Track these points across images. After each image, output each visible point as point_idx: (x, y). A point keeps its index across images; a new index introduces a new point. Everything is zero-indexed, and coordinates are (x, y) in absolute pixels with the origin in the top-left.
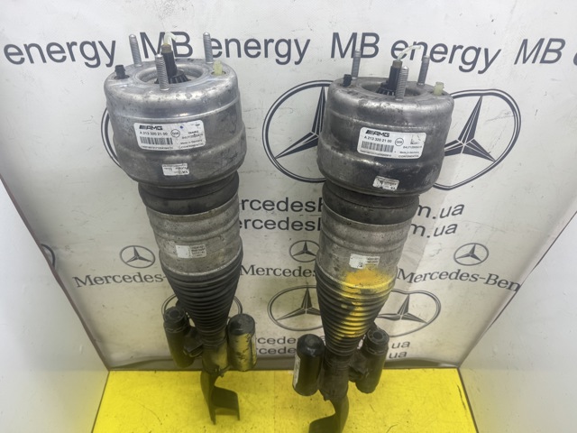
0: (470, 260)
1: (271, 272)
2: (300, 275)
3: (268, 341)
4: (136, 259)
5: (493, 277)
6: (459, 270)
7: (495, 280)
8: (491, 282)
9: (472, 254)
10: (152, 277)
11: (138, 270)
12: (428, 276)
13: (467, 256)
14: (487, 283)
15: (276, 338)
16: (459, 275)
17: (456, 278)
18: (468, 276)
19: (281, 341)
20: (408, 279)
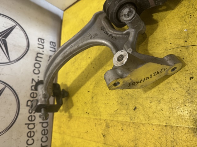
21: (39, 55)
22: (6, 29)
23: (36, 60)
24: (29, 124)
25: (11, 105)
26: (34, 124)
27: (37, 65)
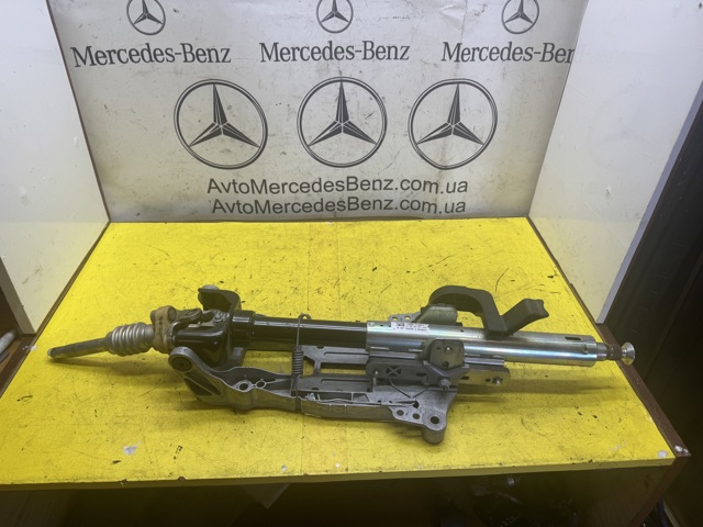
0: (520, 24)
1: (298, 53)
2: (331, 58)
3: (301, 187)
4: (144, 18)
5: (549, 48)
6: (511, 43)
7: (551, 52)
8: (548, 56)
9: (521, 15)
10: (162, 54)
11: (146, 39)
12: (477, 53)
13: (516, 17)
14: (543, 60)
15: (310, 181)
16: (512, 53)
17: (508, 59)
18: (521, 53)
19: (317, 187)
20: (454, 57)
21: (434, 187)
22: (472, 131)
23: (425, 183)
24: (320, 184)
25: (349, 155)
26: (320, 190)
27: (416, 185)
